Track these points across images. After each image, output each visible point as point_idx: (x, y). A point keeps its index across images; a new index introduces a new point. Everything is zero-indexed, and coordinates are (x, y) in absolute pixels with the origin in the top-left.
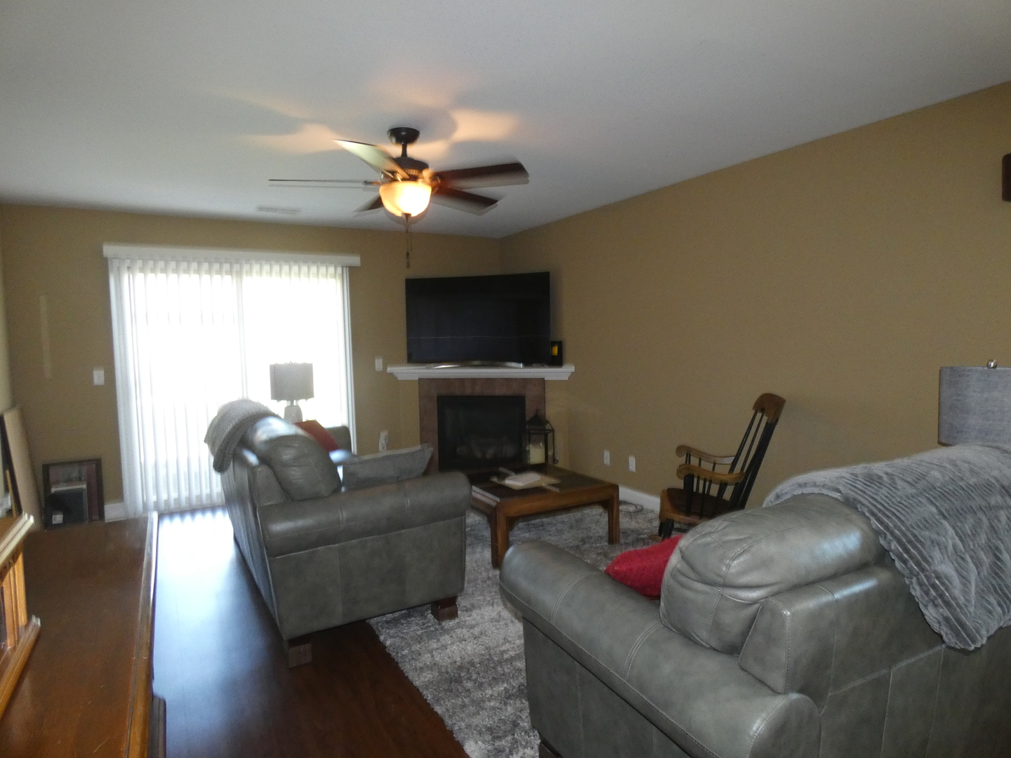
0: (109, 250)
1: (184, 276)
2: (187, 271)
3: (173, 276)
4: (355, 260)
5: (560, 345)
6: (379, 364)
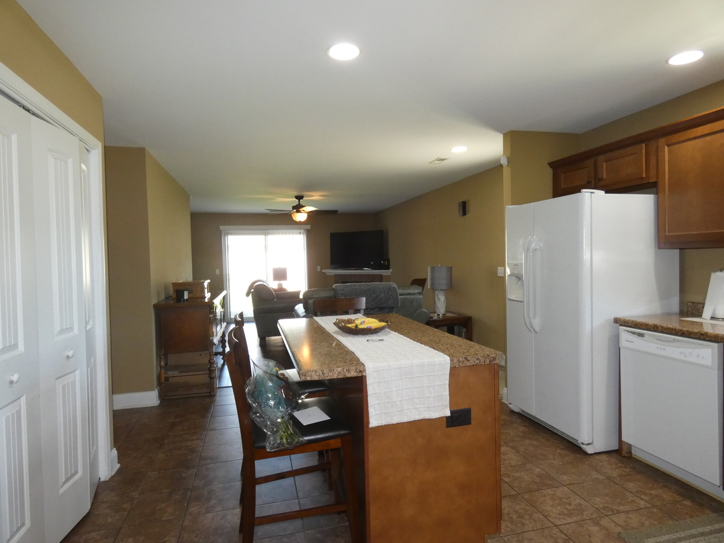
0: (222, 228)
4: (308, 227)
5: (388, 261)
6: (319, 268)
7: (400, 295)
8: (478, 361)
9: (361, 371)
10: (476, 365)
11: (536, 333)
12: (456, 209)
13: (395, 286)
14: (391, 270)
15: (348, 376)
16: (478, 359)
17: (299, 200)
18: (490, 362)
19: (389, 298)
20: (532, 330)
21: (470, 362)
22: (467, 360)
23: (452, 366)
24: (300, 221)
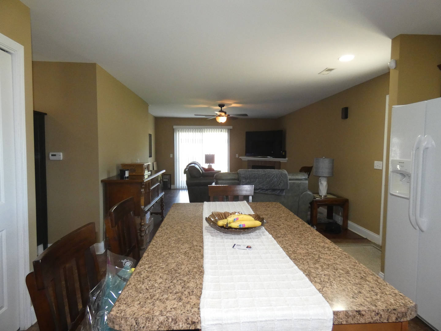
0: (175, 127)
1: (190, 133)
2: (190, 132)
3: (187, 133)
4: (231, 127)
5: (285, 152)
6: (237, 156)
7: (290, 180)
8: (378, 317)
9: (193, 323)
10: (375, 323)
11: (422, 231)
12: (339, 113)
13: (286, 173)
14: (287, 159)
15: (175, 329)
16: (378, 314)
17: (221, 108)
18: (397, 319)
19: (281, 182)
20: (417, 228)
21: (364, 317)
22: (360, 314)
23: (336, 323)
24: (221, 123)
